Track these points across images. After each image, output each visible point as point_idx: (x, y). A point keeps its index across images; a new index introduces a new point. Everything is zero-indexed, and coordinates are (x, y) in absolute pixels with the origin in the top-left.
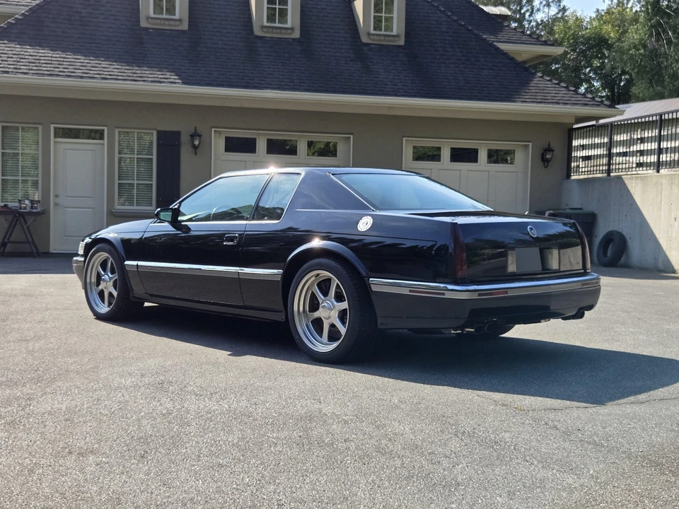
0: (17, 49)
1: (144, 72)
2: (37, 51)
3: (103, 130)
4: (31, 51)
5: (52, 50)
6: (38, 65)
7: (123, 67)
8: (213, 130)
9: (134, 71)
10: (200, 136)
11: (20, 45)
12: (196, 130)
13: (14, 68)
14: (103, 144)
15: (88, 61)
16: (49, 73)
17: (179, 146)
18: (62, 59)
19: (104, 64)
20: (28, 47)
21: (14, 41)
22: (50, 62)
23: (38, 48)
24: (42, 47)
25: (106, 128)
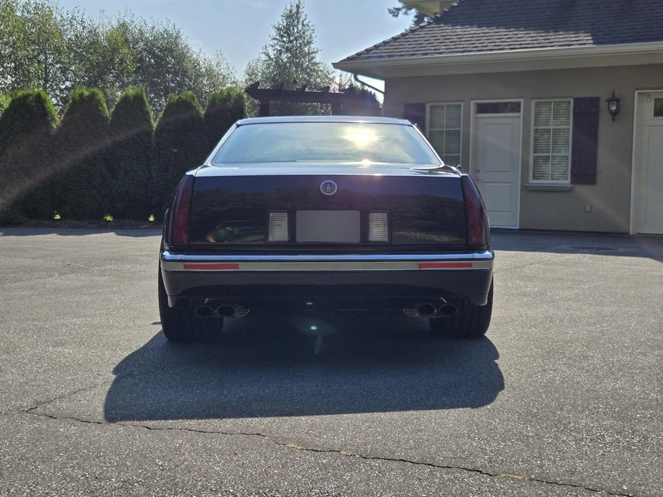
0: (448, 31)
1: (558, 36)
2: (465, 30)
3: (519, 103)
4: (459, 30)
5: (478, 27)
6: (458, 43)
7: (539, 35)
8: (636, 92)
9: (548, 37)
10: (618, 100)
11: (452, 26)
12: (613, 95)
13: (435, 50)
14: (520, 117)
15: (506, 33)
16: (462, 50)
17: (597, 114)
18: (482, 35)
19: (521, 34)
20: (459, 27)
21: (448, 23)
22: (470, 39)
23: (467, 26)
24: (471, 25)
25: (522, 100)
